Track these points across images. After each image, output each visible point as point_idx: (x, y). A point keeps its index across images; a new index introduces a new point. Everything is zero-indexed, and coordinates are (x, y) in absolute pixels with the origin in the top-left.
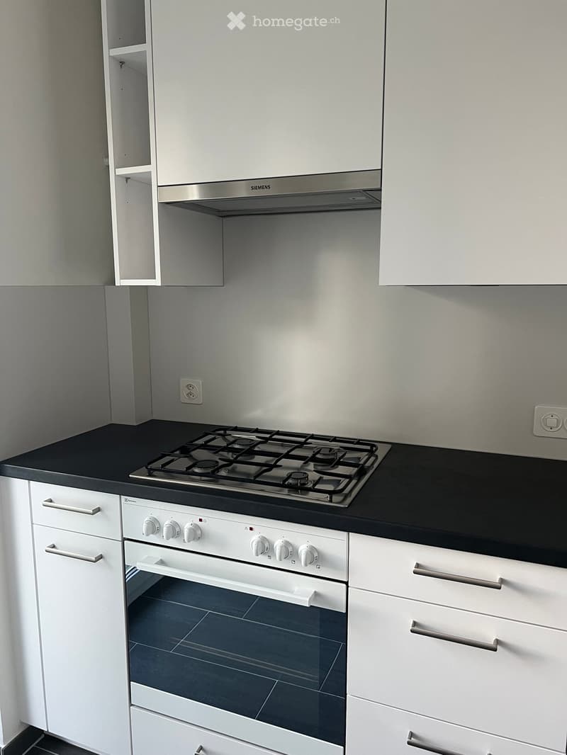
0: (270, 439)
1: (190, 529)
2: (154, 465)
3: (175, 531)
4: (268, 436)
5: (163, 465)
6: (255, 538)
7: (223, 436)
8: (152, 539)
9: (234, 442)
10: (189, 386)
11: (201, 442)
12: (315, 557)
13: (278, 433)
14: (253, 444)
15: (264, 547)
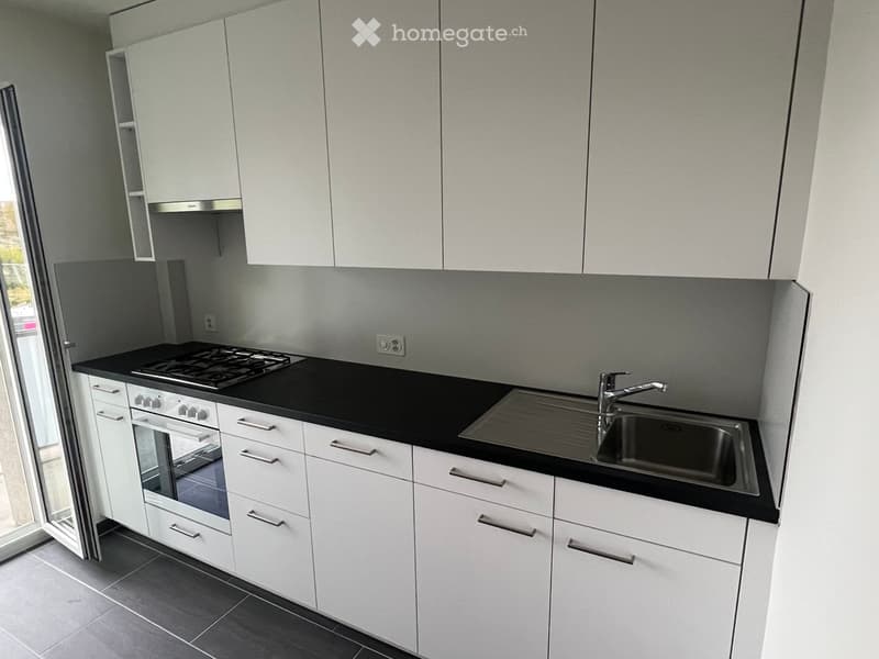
1: (153, 402)
4: (233, 352)
12: (203, 415)
13: (242, 350)
15: (183, 410)
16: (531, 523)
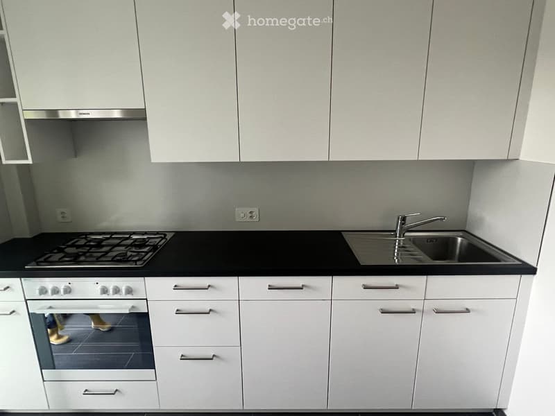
0: (111, 238)
1: (64, 289)
2: (40, 260)
3: (55, 291)
4: (108, 236)
5: (45, 259)
6: (99, 287)
7: (86, 238)
8: (42, 297)
9: (90, 241)
10: (62, 213)
11: (70, 243)
12: (129, 291)
13: (116, 233)
14: (102, 240)
15: (105, 291)
16: (412, 306)
